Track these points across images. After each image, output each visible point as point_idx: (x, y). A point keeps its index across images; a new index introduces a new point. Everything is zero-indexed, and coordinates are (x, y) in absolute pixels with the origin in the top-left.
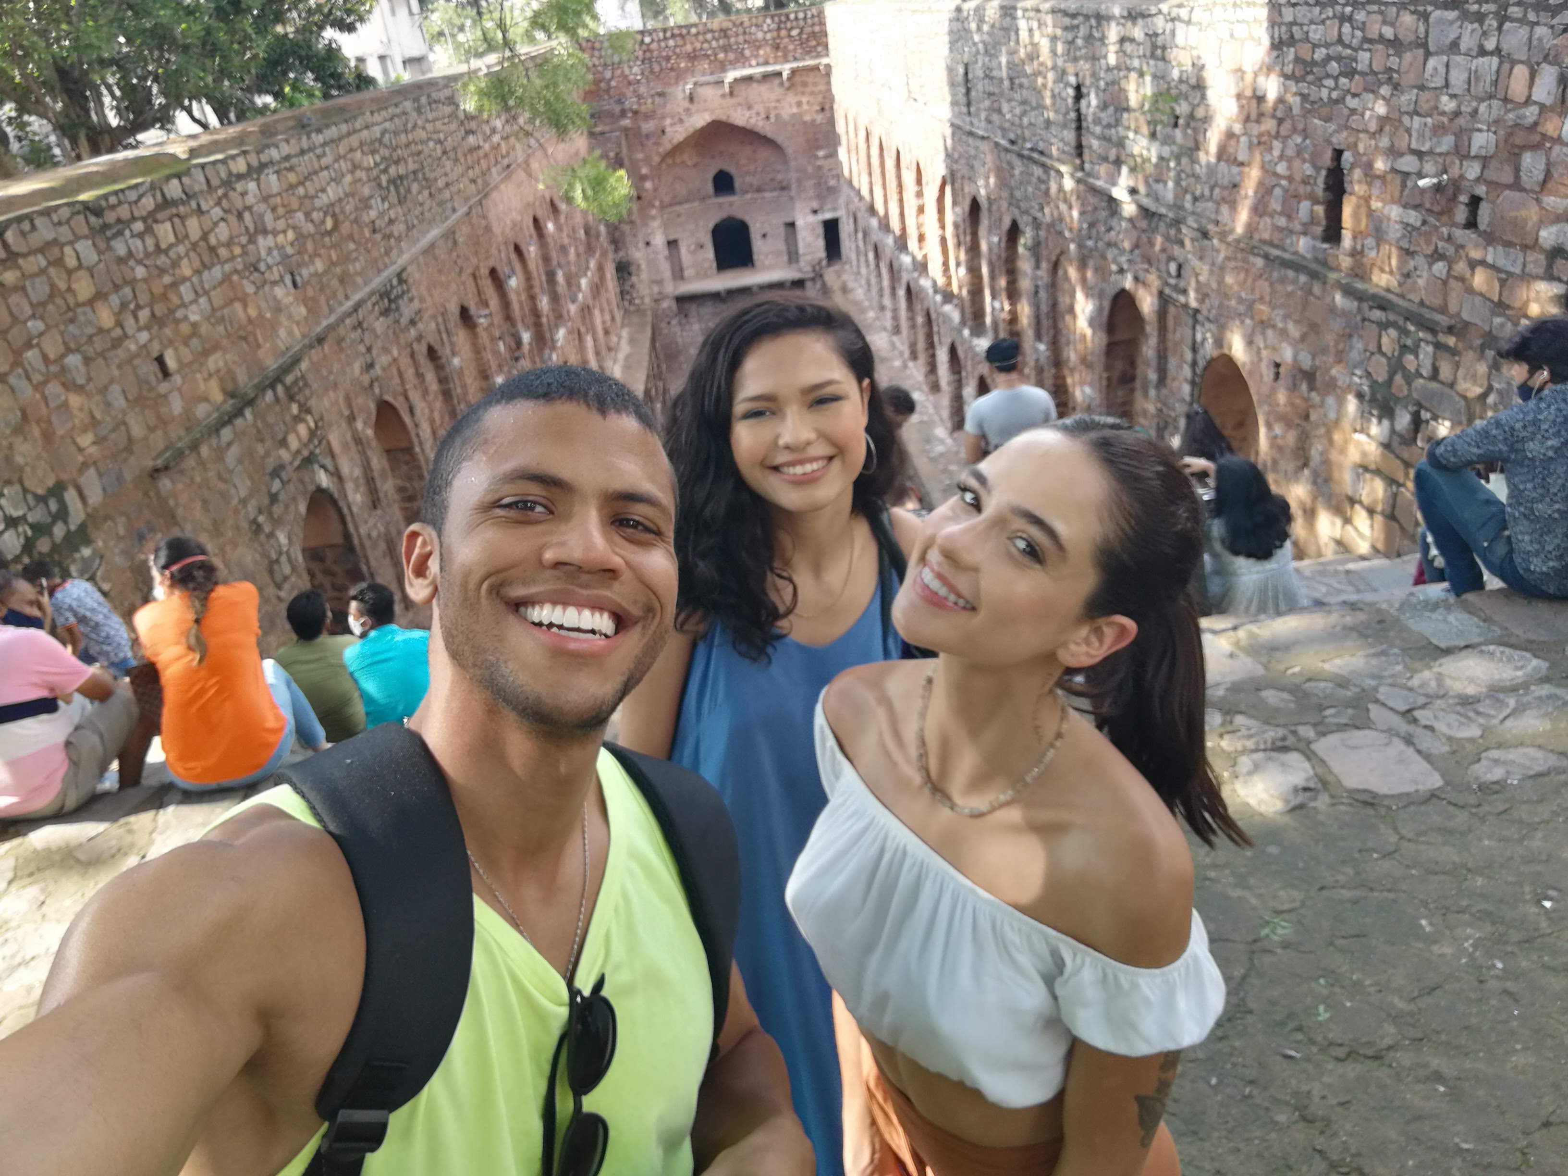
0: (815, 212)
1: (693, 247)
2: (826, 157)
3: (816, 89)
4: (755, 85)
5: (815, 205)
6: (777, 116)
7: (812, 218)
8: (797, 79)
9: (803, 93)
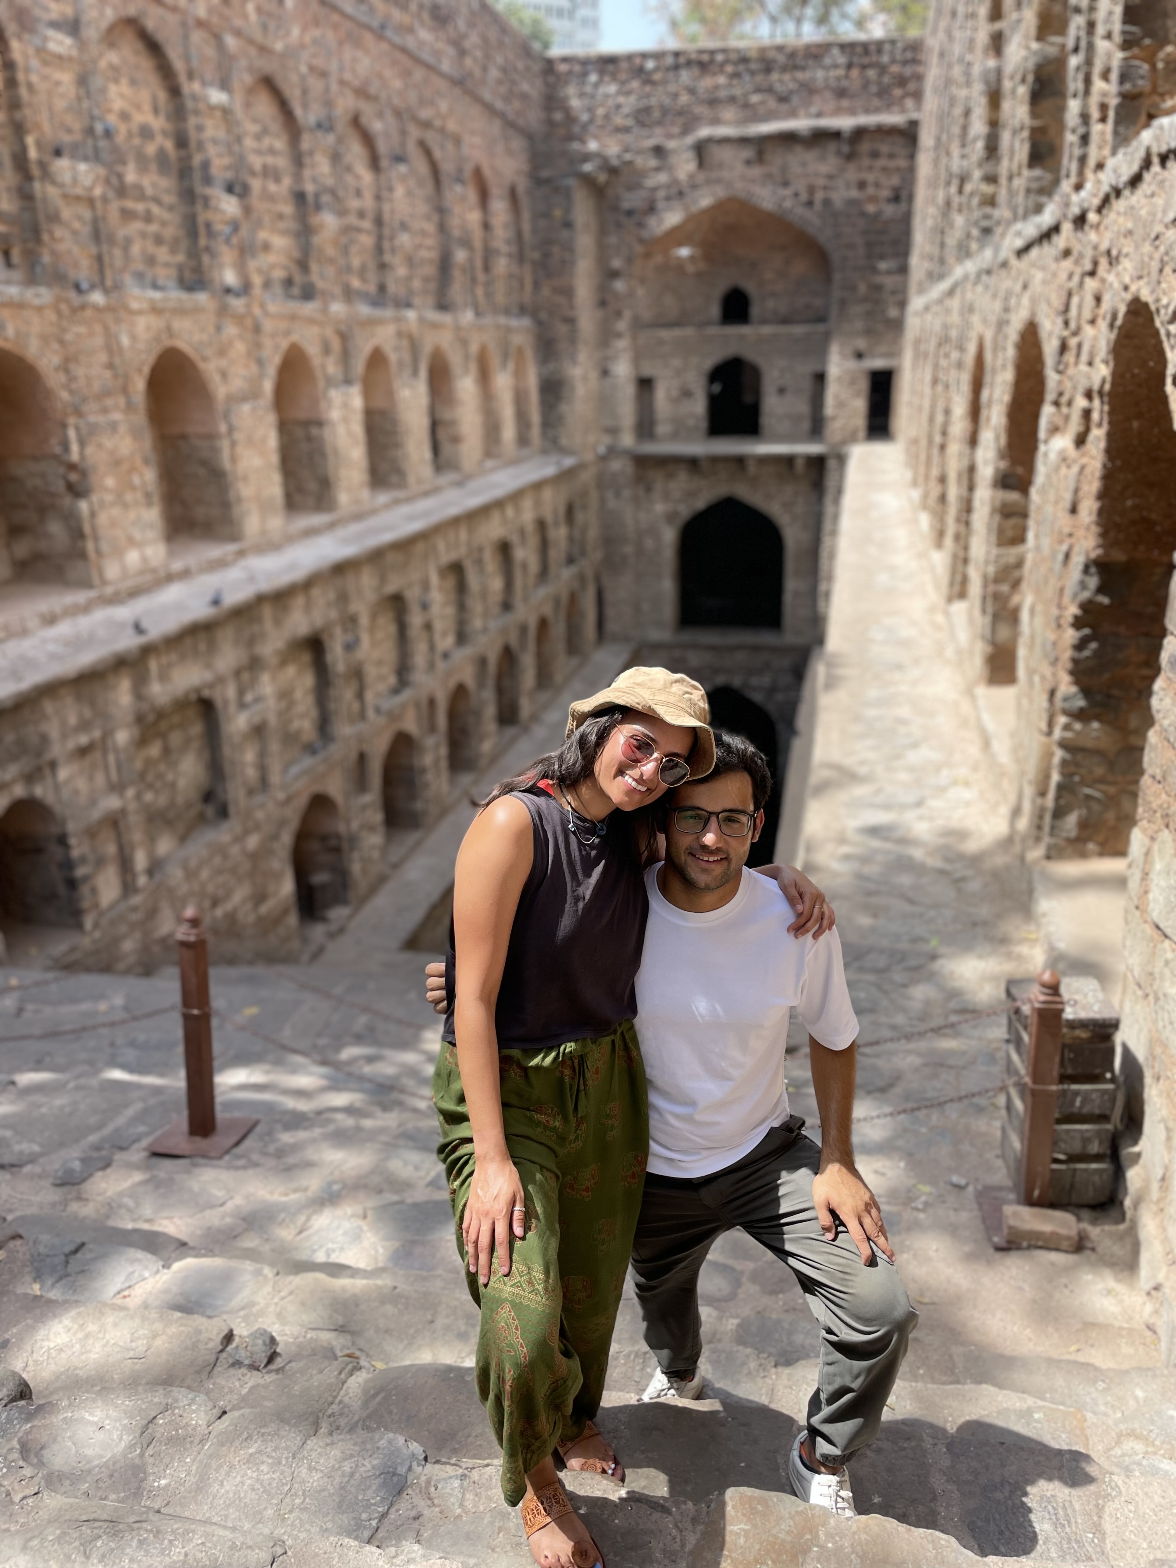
0: (859, 356)
1: (675, 393)
2: (889, 272)
3: (892, 164)
4: (798, 149)
5: (861, 344)
6: (827, 202)
7: (852, 364)
8: (865, 147)
9: (870, 168)
